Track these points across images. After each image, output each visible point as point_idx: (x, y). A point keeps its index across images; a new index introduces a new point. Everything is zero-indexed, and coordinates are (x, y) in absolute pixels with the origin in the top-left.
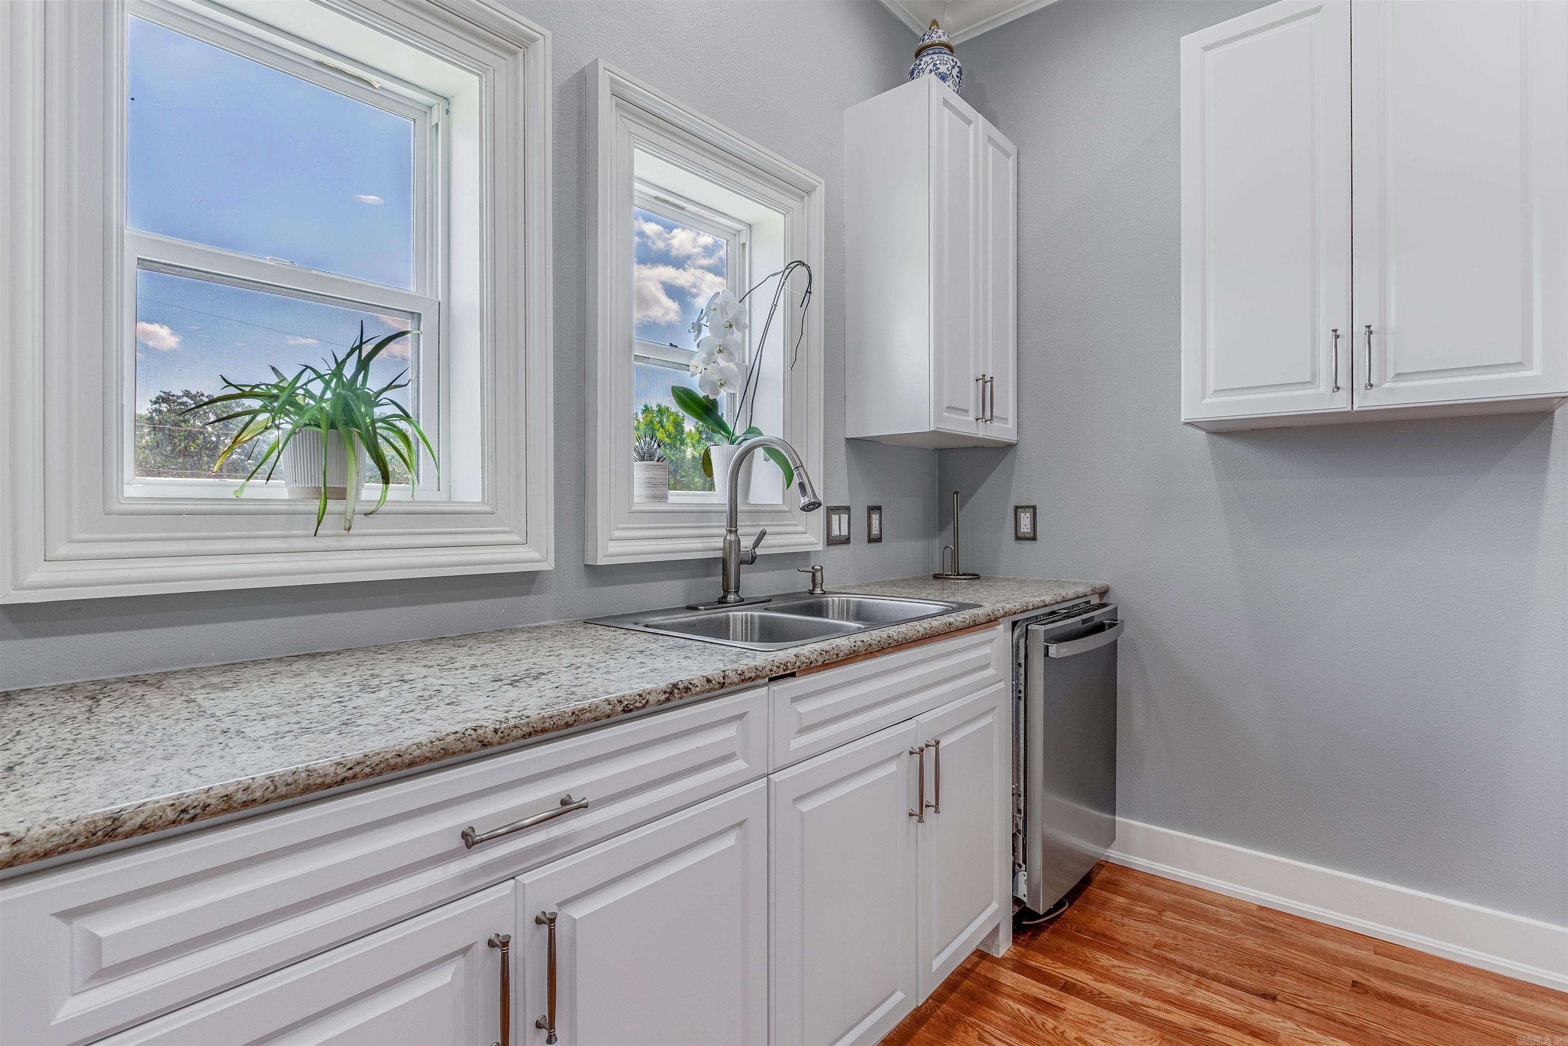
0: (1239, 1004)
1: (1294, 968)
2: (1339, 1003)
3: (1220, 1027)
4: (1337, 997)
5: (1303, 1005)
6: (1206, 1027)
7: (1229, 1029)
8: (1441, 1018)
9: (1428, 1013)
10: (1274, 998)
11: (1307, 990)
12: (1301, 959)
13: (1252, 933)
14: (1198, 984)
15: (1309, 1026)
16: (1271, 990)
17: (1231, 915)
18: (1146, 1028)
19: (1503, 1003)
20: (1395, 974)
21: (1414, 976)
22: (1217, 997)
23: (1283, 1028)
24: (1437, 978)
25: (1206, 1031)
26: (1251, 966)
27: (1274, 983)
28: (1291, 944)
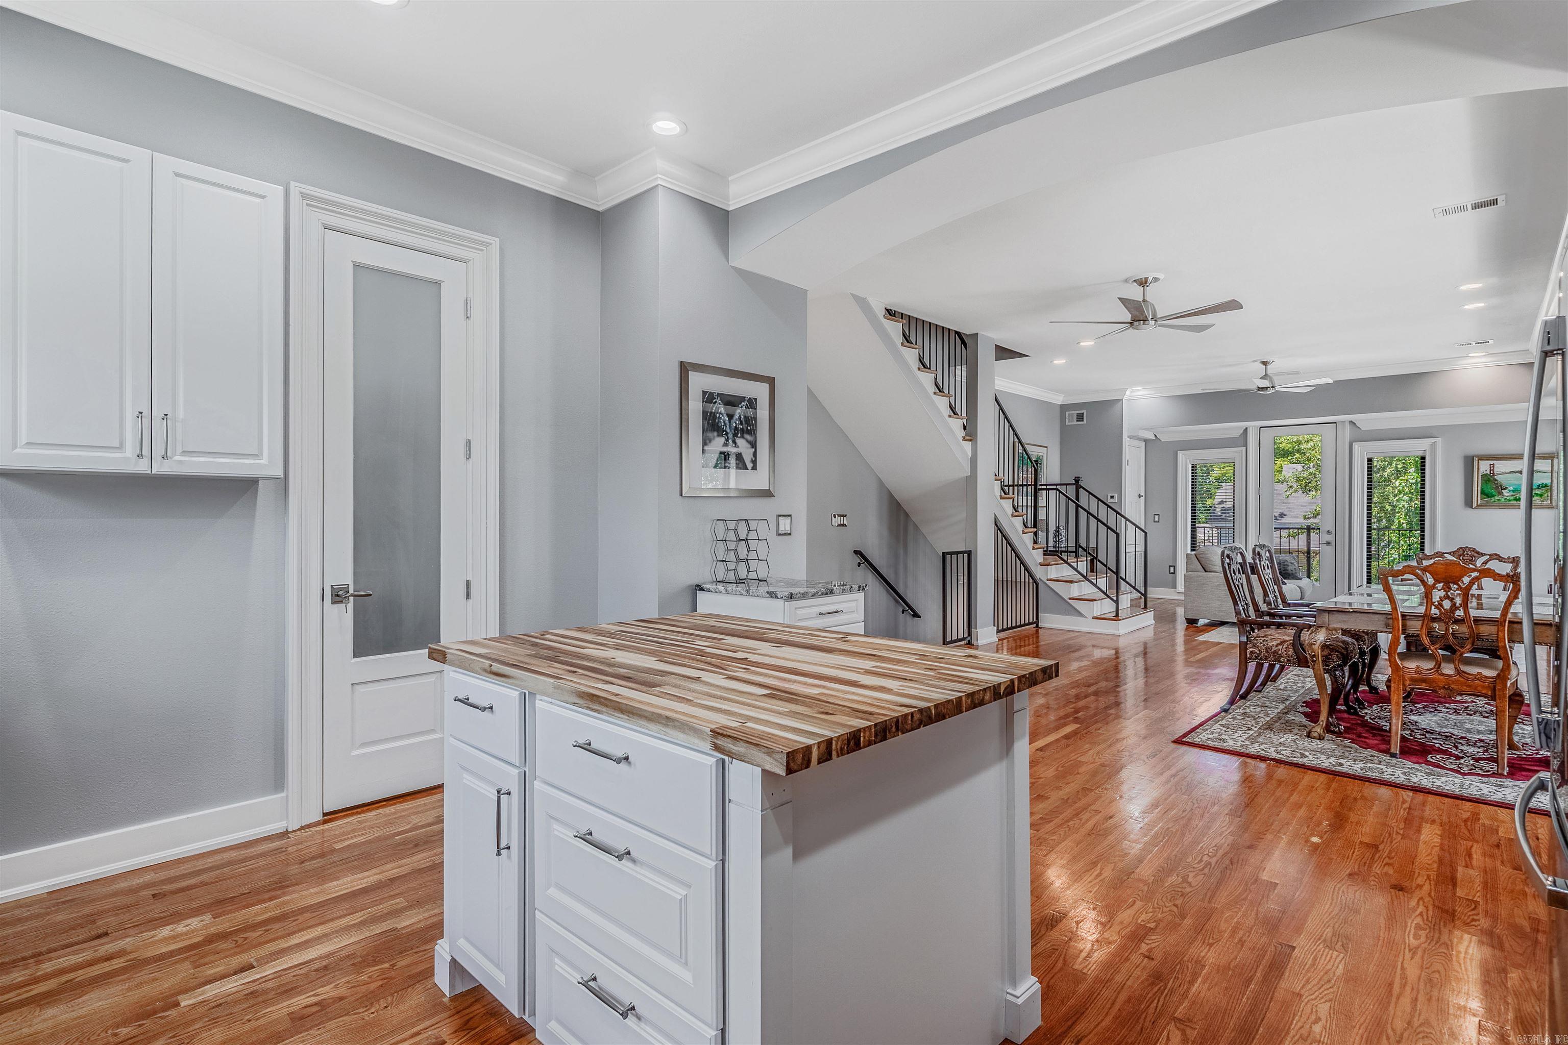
0: (83, 953)
1: (108, 911)
2: (151, 910)
3: (80, 971)
4: (148, 908)
5: (129, 926)
6: (67, 979)
7: (88, 968)
8: (215, 882)
9: (206, 884)
10: (106, 934)
11: (126, 917)
12: (107, 904)
13: (56, 911)
14: (38, 963)
15: (142, 932)
16: (100, 931)
17: (28, 910)
18: (19, 1010)
19: (242, 857)
20: (176, 877)
21: (187, 871)
22: (63, 959)
23: (126, 944)
24: (200, 865)
25: (71, 980)
26: (73, 929)
27: (98, 928)
28: (94, 900)
